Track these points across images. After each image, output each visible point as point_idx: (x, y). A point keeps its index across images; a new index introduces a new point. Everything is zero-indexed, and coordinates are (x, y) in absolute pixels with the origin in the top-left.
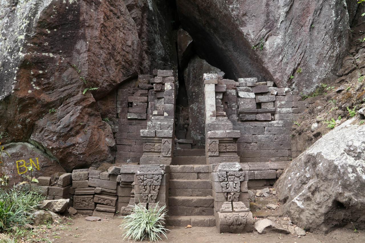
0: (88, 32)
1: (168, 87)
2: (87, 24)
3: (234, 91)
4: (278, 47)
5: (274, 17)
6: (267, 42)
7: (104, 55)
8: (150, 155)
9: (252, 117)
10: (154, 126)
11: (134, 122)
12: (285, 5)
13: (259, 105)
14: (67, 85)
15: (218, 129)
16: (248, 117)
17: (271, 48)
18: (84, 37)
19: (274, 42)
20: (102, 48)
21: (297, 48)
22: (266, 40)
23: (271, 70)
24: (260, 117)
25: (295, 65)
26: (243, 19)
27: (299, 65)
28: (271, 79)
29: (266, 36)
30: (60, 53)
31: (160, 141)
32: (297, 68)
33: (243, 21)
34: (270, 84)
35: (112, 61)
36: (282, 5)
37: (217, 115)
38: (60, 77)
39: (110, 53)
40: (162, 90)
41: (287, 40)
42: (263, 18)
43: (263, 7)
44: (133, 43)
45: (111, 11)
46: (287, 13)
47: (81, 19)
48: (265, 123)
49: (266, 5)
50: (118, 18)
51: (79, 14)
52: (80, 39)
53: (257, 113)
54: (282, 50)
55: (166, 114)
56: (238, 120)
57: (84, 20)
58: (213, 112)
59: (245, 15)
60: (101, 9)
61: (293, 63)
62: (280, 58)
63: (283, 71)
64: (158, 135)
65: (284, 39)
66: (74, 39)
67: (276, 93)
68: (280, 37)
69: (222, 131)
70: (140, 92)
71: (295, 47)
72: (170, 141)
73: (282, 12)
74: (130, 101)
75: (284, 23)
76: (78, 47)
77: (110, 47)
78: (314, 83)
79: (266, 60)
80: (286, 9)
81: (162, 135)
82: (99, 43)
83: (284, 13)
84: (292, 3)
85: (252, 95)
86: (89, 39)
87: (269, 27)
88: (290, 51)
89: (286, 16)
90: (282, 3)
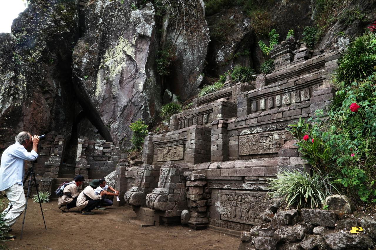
0: (25, 118)
1: (61, 143)
2: (24, 115)
3: (93, 146)
4: (116, 128)
5: (116, 114)
6: (112, 125)
7: (31, 127)
8: (48, 173)
9: (100, 158)
10: (51, 161)
11: (43, 157)
12: (120, 111)
13: (104, 153)
14: (12, 141)
15: (81, 164)
16: (98, 158)
17: (113, 128)
18: (23, 120)
19: (114, 126)
20: (30, 124)
22: (112, 124)
23: (112, 137)
24: (103, 159)
26: (102, 113)
27: (125, 136)
28: (112, 142)
29: (112, 122)
30: (10, 127)
31: (53, 167)
32: (124, 138)
33: (102, 114)
34: (111, 143)
35: (35, 128)
37: (81, 157)
38: (9, 138)
39: (34, 125)
40: (58, 144)
41: (120, 125)
42: (111, 113)
43: (112, 109)
44: (47, 118)
45: (37, 105)
46: (121, 114)
47: (22, 112)
48: (105, 162)
49: (114, 108)
50: (40, 107)
51: (22, 110)
52: (21, 121)
53: (102, 157)
54: (117, 130)
55: (58, 155)
56: (93, 159)
57: (24, 113)
58: (80, 156)
59: (103, 111)
60: (32, 106)
61: (122, 136)
62: (116, 133)
63: (117, 139)
64: (53, 165)
65: (119, 125)
66: (18, 121)
67: (112, 149)
68: (117, 124)
69: (82, 165)
70: (47, 142)
71: (124, 129)
72: (58, 167)
73: (119, 113)
74: (42, 146)
75: (119, 118)
76: (19, 125)
77: (35, 123)
78: (131, 145)
79: (111, 133)
80: (120, 112)
81: (55, 165)
82: (29, 122)
85: (101, 148)
86: (25, 121)
87: (114, 118)
88: (121, 130)
89: (120, 115)
90: (119, 109)
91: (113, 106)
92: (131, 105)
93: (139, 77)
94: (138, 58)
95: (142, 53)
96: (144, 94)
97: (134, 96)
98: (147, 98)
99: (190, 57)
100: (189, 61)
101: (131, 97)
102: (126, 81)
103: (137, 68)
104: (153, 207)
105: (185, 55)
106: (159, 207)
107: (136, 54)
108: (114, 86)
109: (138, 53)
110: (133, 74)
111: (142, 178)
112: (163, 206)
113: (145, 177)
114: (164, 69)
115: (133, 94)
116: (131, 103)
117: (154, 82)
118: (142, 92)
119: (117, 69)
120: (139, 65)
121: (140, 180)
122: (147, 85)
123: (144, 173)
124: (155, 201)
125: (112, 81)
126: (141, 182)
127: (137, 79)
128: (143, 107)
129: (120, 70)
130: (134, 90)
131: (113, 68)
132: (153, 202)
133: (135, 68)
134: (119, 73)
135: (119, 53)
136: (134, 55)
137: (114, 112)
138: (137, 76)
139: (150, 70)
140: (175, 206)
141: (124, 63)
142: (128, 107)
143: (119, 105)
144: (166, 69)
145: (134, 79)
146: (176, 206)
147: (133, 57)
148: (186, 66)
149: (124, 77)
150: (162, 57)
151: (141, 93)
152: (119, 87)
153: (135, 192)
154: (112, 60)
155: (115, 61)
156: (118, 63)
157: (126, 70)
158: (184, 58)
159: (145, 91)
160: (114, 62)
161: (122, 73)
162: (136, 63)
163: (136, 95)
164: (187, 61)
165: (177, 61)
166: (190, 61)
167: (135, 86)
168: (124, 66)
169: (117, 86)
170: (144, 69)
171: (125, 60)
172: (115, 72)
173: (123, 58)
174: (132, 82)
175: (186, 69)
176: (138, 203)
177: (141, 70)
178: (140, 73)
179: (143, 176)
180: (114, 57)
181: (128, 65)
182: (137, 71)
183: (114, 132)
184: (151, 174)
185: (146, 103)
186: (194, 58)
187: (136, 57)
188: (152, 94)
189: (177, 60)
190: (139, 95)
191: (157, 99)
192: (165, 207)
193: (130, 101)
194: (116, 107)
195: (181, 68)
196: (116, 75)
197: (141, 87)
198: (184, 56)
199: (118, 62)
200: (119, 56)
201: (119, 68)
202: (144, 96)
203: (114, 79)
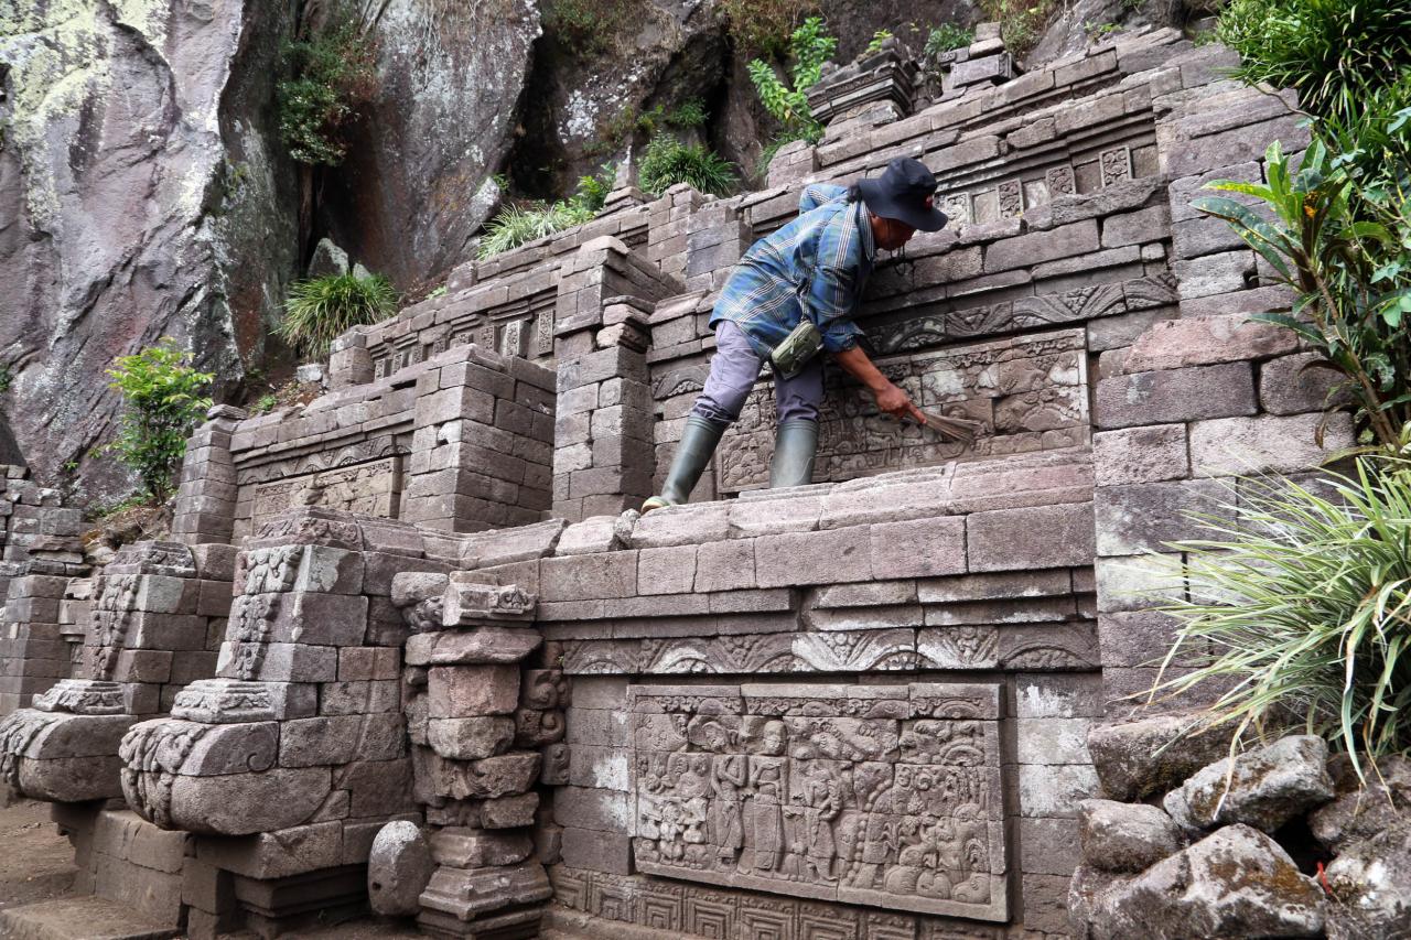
4: (41, 394)
5: (48, 320)
6: (21, 377)
12: (71, 305)
17: (25, 391)
19: (34, 380)
21: (93, 401)
22: (22, 369)
23: (21, 441)
25: (84, 439)
27: (95, 439)
28: (20, 462)
29: (23, 360)
32: (89, 446)
34: (14, 470)
36: (64, 303)
41: (69, 380)
42: (21, 316)
43: (27, 292)
46: (75, 323)
49: (34, 289)
54: (51, 402)
61: (78, 435)
62: (45, 418)
63: (49, 450)
65: (59, 377)
67: (15, 497)
68: (51, 371)
71: (88, 400)
73: (63, 318)
75: (64, 343)
78: (129, 485)
79: (13, 415)
80: (73, 314)
83: (65, 322)
84: (91, 302)
87: (34, 341)
88: (74, 406)
89: (71, 329)
90: (64, 296)
91: (32, 279)
92: (131, 283)
93: (181, 149)
94: (180, 52)
95: (205, 31)
96: (205, 234)
97: (152, 237)
98: (222, 254)
99: (447, 97)
100: (439, 111)
101: (135, 242)
102: (112, 159)
103: (173, 99)
104: (167, 810)
105: (421, 81)
106: (213, 809)
107: (170, 32)
108: (38, 171)
109: (183, 28)
110: (150, 128)
111: (126, 622)
112: (241, 804)
113: (140, 620)
114: (315, 131)
115: (148, 227)
116: (134, 274)
117: (264, 187)
118: (198, 223)
119: (59, 90)
120: (189, 90)
121: (107, 638)
122: (226, 195)
123: (135, 593)
124: (184, 770)
125: (28, 148)
126: (116, 651)
127: (171, 155)
128: (199, 297)
129: (80, 97)
130: (154, 207)
131: (35, 80)
132: (165, 779)
133: (166, 99)
134: (74, 113)
135: (73, 10)
136: (164, 36)
137: (36, 312)
138: (175, 139)
139: (246, 127)
140: (326, 799)
141: (103, 65)
142: (114, 289)
143: (67, 275)
144: (327, 131)
145: (154, 153)
146: (337, 795)
147: (158, 43)
148: (425, 134)
149: (97, 137)
150: (311, 75)
151: (190, 224)
152: (69, 182)
153: (67, 710)
154: (34, 35)
155: (48, 43)
156: (65, 60)
157: (114, 102)
158: (418, 98)
159: (209, 219)
160: (41, 48)
161: (88, 114)
162: (171, 78)
163: (165, 234)
164: (429, 113)
165: (382, 106)
166: (443, 114)
167: (160, 188)
168: (100, 80)
169: (58, 176)
170: (214, 112)
171: (110, 48)
172: (48, 100)
173: (99, 40)
174: (146, 168)
175: (423, 150)
176: (83, 783)
177: (194, 115)
178: (188, 129)
179: (130, 611)
180: (44, 26)
181: (129, 80)
182: (174, 115)
183: (29, 411)
184: (185, 600)
185: (212, 278)
186: (460, 100)
187: (171, 46)
188: (250, 241)
189: (381, 101)
190: (178, 234)
191: (275, 276)
192: (255, 812)
193: (129, 263)
194: (47, 287)
195: (400, 145)
196: (54, 118)
197: (190, 198)
198: (419, 86)
199: (64, 55)
200: (73, 25)
201: (73, 84)
202: (207, 245)
203: (38, 136)
